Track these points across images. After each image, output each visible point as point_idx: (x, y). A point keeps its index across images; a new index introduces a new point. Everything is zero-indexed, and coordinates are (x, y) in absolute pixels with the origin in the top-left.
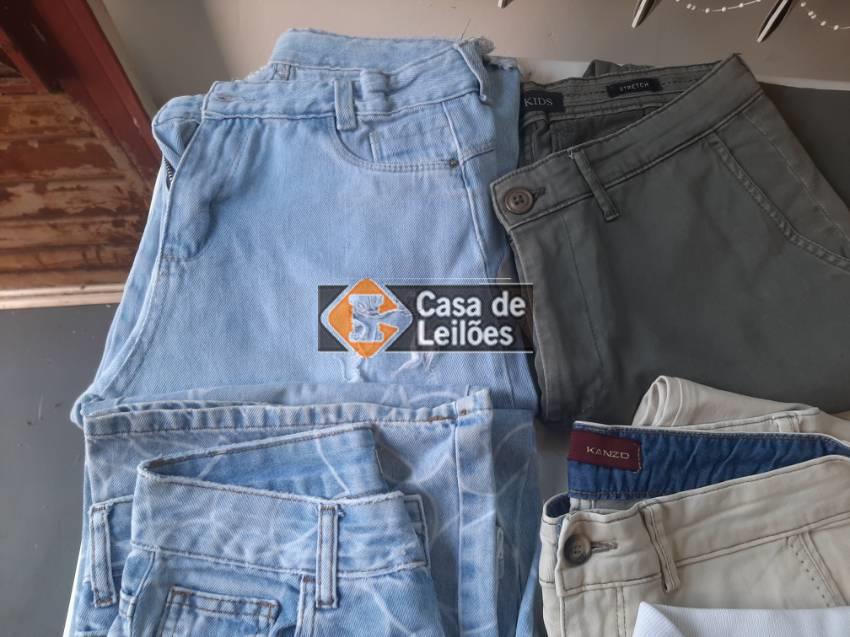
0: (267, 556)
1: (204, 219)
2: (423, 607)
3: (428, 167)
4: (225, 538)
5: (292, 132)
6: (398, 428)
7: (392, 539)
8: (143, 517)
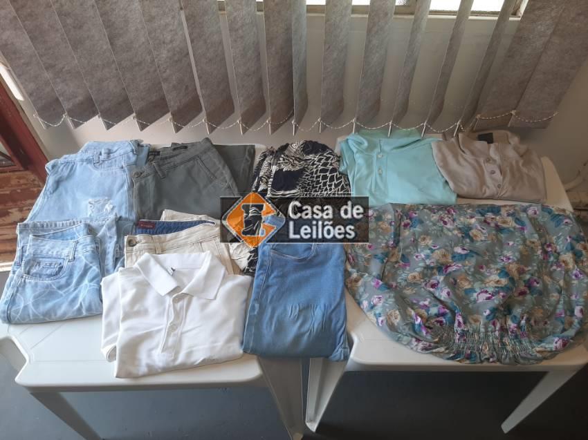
0: (59, 253)
1: (55, 186)
2: (94, 258)
3: (115, 169)
4: (49, 250)
5: (82, 164)
6: (94, 224)
7: (88, 245)
8: (30, 246)
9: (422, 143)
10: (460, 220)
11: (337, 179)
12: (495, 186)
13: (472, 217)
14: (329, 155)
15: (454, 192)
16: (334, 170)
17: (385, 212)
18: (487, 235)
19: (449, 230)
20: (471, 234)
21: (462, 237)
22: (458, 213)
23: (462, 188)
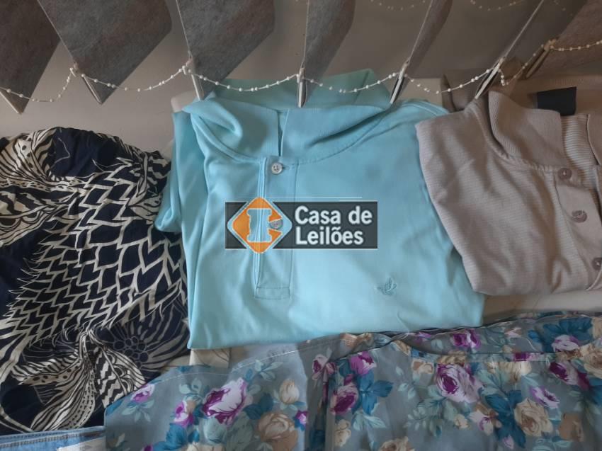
9: (392, 120)
10: (489, 369)
11: (148, 260)
12: (584, 261)
13: (520, 356)
14: (122, 181)
15: (478, 293)
16: (138, 229)
17: (279, 377)
18: (558, 418)
19: (459, 408)
20: (518, 418)
21: (496, 430)
22: (484, 341)
23: (501, 281)
